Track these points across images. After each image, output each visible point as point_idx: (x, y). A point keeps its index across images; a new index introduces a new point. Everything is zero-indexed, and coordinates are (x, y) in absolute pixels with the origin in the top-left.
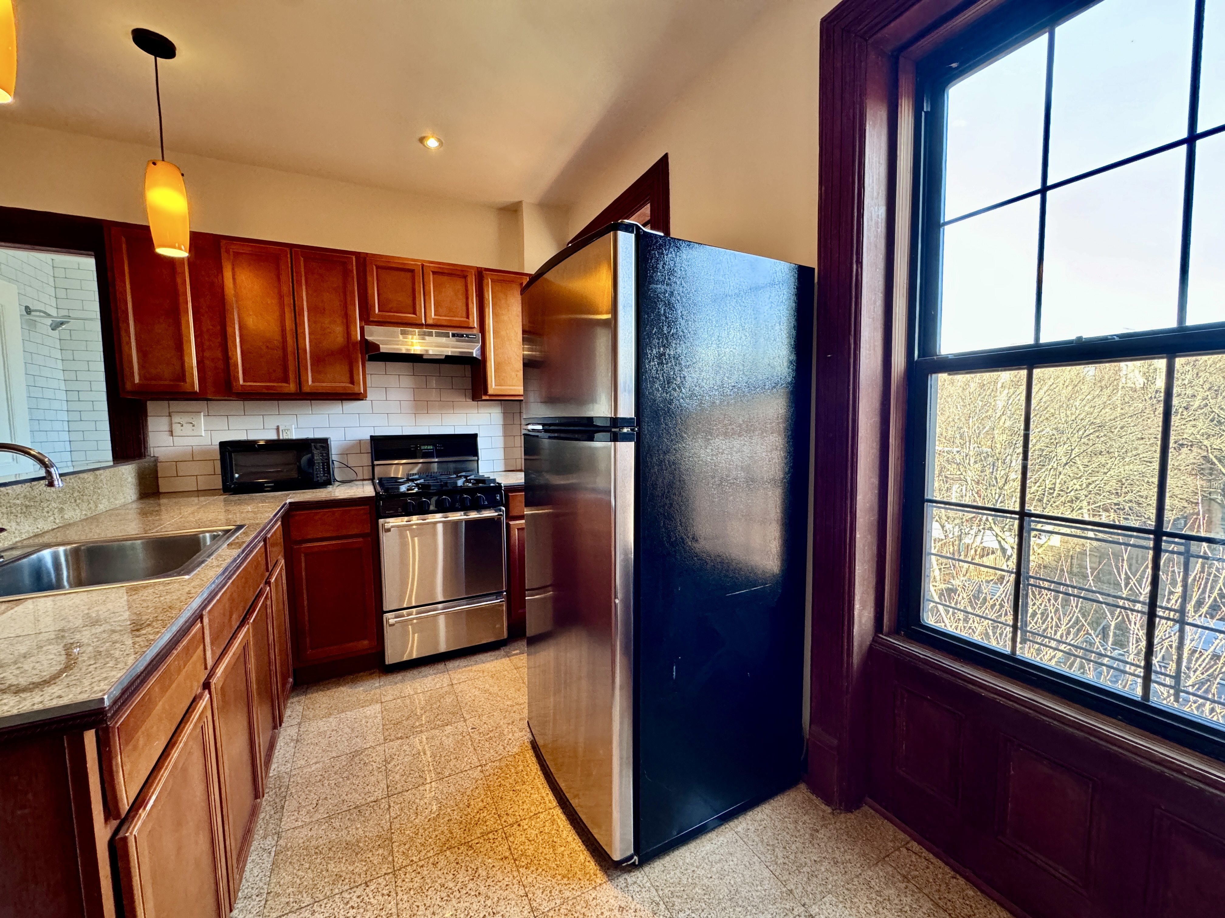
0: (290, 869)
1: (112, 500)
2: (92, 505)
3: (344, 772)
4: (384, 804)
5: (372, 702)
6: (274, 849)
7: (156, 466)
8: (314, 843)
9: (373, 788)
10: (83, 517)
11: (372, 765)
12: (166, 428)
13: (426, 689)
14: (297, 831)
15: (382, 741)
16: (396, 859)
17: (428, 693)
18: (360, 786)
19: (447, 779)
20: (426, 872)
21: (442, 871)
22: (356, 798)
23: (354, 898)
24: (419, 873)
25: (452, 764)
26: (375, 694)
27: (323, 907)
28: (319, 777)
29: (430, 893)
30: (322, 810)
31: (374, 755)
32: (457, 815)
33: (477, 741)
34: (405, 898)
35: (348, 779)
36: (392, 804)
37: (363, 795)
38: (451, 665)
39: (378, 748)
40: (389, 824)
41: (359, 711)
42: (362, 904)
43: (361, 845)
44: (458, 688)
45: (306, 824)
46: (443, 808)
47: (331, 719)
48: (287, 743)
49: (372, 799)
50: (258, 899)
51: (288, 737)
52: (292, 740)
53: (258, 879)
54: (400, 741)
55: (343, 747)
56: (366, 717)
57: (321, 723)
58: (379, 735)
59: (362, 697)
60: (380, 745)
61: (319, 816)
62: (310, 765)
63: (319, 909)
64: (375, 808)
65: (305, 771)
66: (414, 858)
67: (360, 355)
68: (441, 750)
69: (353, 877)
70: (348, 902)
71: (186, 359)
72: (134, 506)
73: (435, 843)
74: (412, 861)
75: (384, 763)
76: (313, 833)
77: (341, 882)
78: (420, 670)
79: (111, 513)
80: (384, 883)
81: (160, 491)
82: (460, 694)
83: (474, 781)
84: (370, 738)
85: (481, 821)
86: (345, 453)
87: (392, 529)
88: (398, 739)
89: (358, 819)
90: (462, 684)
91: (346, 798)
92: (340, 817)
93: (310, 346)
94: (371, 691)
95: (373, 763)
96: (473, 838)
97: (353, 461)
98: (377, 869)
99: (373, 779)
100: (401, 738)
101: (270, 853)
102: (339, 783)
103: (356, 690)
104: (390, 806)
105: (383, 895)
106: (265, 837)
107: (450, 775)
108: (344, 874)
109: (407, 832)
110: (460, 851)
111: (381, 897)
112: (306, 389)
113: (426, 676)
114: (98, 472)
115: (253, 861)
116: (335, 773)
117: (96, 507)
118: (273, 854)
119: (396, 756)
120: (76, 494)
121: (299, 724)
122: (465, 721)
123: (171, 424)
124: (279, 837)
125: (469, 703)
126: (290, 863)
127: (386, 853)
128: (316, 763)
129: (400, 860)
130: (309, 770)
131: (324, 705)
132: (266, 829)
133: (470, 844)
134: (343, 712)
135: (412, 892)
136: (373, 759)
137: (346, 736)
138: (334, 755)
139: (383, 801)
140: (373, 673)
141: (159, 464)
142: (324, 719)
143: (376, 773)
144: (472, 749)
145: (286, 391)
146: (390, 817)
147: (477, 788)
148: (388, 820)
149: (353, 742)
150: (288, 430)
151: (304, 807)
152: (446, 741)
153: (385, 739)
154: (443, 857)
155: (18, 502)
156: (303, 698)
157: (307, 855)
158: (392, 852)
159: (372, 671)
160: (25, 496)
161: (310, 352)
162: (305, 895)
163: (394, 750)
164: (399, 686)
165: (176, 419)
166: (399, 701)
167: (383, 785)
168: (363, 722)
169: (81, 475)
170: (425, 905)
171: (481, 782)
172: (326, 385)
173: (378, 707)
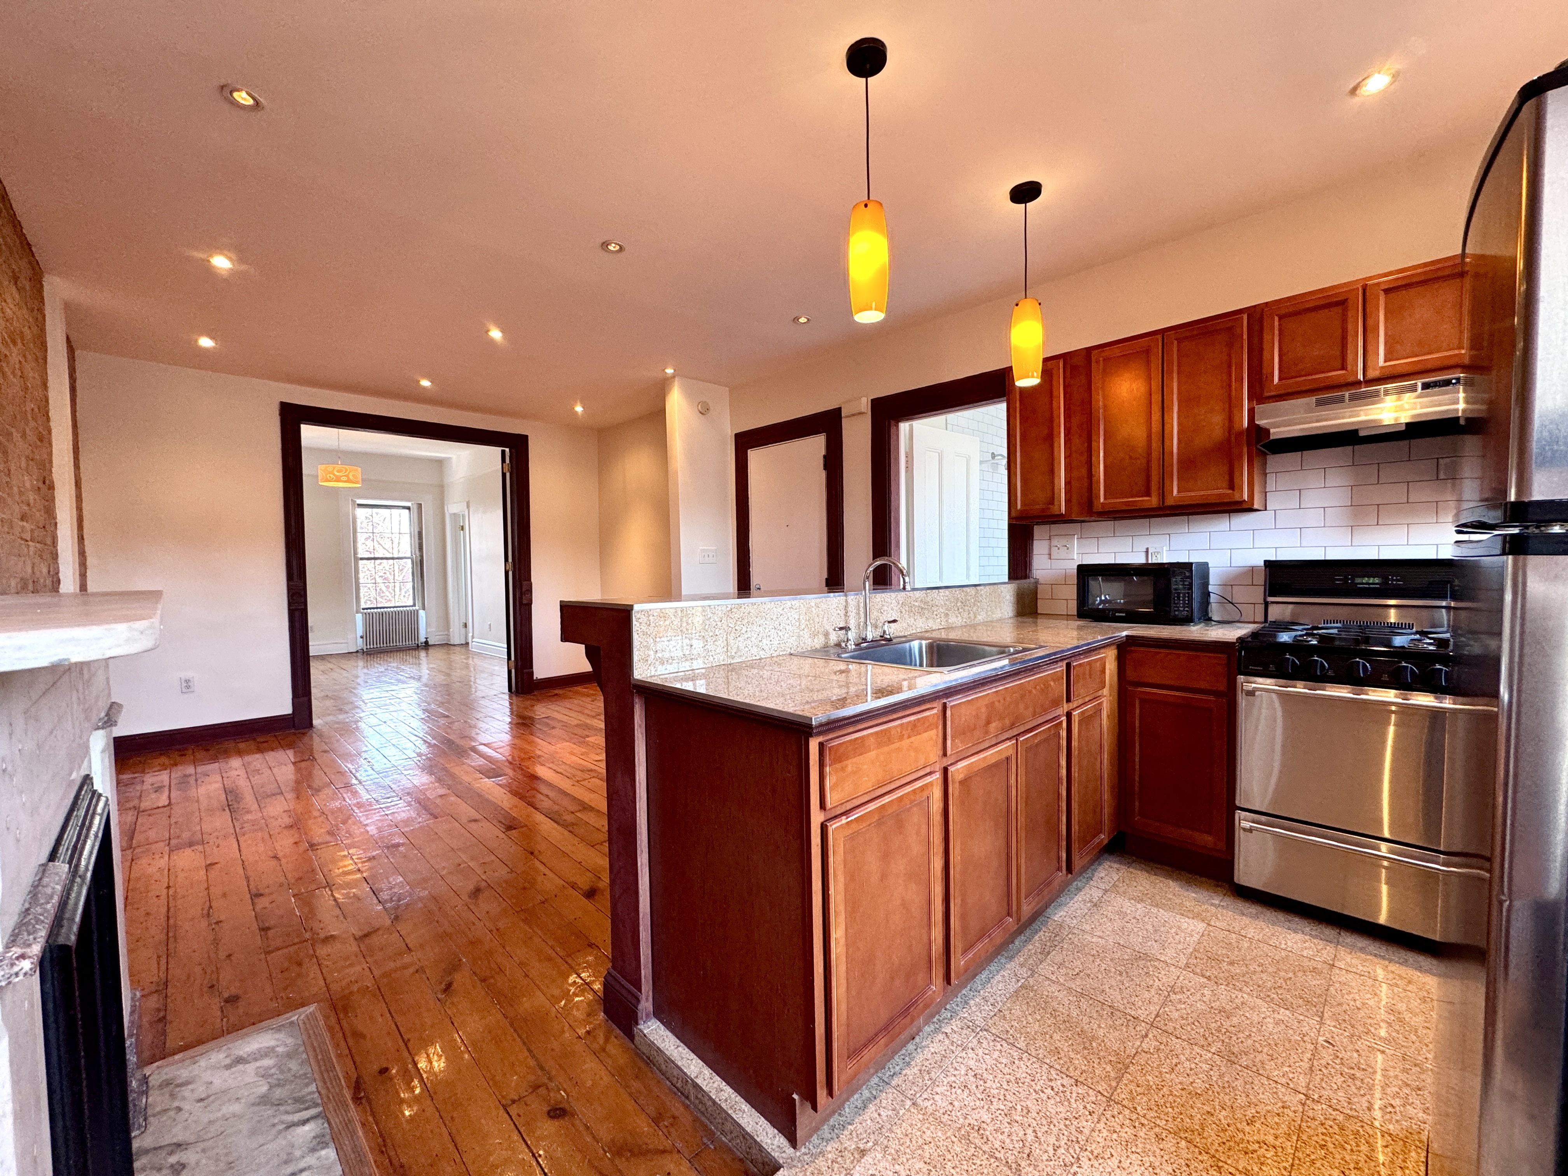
0: (1025, 1007)
1: (990, 613)
2: (972, 615)
3: (1120, 965)
4: (1142, 1028)
5: (1197, 916)
6: (1023, 981)
7: (1037, 587)
8: (1055, 1004)
9: (1140, 1003)
10: (964, 624)
11: (1154, 981)
12: (1046, 551)
13: (1283, 946)
14: (1047, 983)
15: (1182, 964)
16: (1119, 1091)
17: (1283, 954)
18: (1128, 991)
19: (1239, 1068)
20: (1142, 1134)
21: (1162, 1153)
22: (1115, 996)
23: (1059, 1083)
24: (1135, 1127)
25: (1259, 1057)
26: (1207, 911)
27: (1031, 1062)
28: (1095, 952)
29: (1134, 1156)
30: (1078, 982)
31: (1163, 972)
32: (1226, 1118)
33: (1323, 1062)
34: (1105, 1133)
35: (1121, 974)
36: (1150, 1036)
37: (1125, 1001)
38: (1349, 939)
39: (1172, 968)
40: (1134, 1051)
41: (1175, 917)
42: (1062, 1095)
43: (1094, 1044)
44: (1339, 976)
45: (1058, 982)
46: (1210, 1092)
47: (1139, 906)
48: (1084, 901)
49: (1133, 1013)
50: (991, 1007)
51: (1088, 896)
52: (1091, 901)
53: (999, 992)
54: (1203, 980)
55: (1136, 940)
56: (1179, 928)
57: (1127, 904)
58: (1182, 955)
59: (1188, 904)
60: (1176, 967)
61: (1074, 986)
62: (1093, 936)
63: (1026, 1060)
64: (1130, 1023)
65: (1085, 937)
66: (1139, 1108)
67: (1245, 450)
68: (1254, 1030)
69: (1069, 1064)
70: (1051, 1080)
71: (1056, 481)
72: (1011, 621)
73: (1174, 1119)
74: (1135, 1109)
75: (1169, 989)
76: (1060, 995)
77: (1056, 1058)
78: (1290, 918)
79: (989, 624)
80: (1094, 1099)
81: (1039, 612)
82: (1337, 985)
83: (1280, 1104)
84: (1171, 952)
85: (1255, 1156)
86: (1229, 584)
87: (1257, 693)
88: (1203, 976)
89: (1106, 1019)
90: (1351, 976)
91: (1108, 990)
92: (1090, 1002)
93: (1178, 448)
94: (1203, 903)
95: (1157, 981)
96: (1229, 1162)
97: (1240, 595)
98: (1095, 1080)
99: (1147, 995)
100: (1209, 978)
101: (1018, 981)
102: (1110, 971)
103: (1186, 894)
104: (1146, 1036)
105: (1085, 1107)
106: (1022, 966)
107: (1247, 1067)
108: (1063, 1054)
109: (1150, 1078)
110: (1200, 1157)
111: (1082, 1107)
112: (1169, 502)
113: (1295, 931)
114: (978, 588)
115: (1003, 976)
116: (1111, 960)
117: (975, 617)
118: (1020, 984)
119: (1189, 993)
120: (959, 604)
121: (1106, 891)
122: (1321, 1023)
123: (1050, 549)
124: (1032, 976)
125: (1345, 1007)
126: (1028, 1003)
127: (1112, 1074)
128: (1100, 937)
129: (1122, 1095)
130: (1090, 938)
131: (1141, 888)
132: (1026, 960)
133: (1221, 1164)
134: (1157, 906)
135: (1115, 1136)
136: (1160, 976)
137: (1145, 932)
138: (1122, 943)
139: (1143, 1024)
140: (1220, 886)
141: (1039, 586)
142: (1132, 901)
143: (1153, 992)
144: (1306, 1065)
145: (1147, 506)
146: (1140, 1046)
147: (1278, 1115)
148: (1136, 1046)
149: (1149, 943)
150: (1158, 553)
151: (1066, 967)
152: (1271, 1026)
153: (1187, 965)
154: (1175, 1141)
155: (917, 604)
156: (1124, 868)
157: (1043, 1009)
158: (1119, 1079)
159: (1220, 883)
160: (921, 601)
161: (1178, 454)
162: (1023, 1039)
163: (1190, 984)
164: (1246, 920)
165: (1055, 542)
166: (1234, 936)
167: (1154, 1009)
168: (1173, 930)
169: (964, 589)
170: (1120, 1162)
171: (1291, 1114)
172: (1196, 495)
173: (1201, 926)
